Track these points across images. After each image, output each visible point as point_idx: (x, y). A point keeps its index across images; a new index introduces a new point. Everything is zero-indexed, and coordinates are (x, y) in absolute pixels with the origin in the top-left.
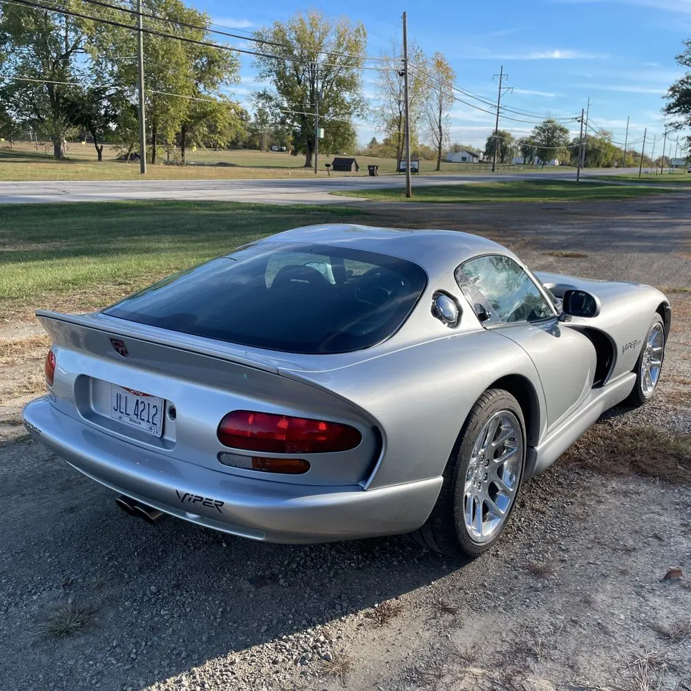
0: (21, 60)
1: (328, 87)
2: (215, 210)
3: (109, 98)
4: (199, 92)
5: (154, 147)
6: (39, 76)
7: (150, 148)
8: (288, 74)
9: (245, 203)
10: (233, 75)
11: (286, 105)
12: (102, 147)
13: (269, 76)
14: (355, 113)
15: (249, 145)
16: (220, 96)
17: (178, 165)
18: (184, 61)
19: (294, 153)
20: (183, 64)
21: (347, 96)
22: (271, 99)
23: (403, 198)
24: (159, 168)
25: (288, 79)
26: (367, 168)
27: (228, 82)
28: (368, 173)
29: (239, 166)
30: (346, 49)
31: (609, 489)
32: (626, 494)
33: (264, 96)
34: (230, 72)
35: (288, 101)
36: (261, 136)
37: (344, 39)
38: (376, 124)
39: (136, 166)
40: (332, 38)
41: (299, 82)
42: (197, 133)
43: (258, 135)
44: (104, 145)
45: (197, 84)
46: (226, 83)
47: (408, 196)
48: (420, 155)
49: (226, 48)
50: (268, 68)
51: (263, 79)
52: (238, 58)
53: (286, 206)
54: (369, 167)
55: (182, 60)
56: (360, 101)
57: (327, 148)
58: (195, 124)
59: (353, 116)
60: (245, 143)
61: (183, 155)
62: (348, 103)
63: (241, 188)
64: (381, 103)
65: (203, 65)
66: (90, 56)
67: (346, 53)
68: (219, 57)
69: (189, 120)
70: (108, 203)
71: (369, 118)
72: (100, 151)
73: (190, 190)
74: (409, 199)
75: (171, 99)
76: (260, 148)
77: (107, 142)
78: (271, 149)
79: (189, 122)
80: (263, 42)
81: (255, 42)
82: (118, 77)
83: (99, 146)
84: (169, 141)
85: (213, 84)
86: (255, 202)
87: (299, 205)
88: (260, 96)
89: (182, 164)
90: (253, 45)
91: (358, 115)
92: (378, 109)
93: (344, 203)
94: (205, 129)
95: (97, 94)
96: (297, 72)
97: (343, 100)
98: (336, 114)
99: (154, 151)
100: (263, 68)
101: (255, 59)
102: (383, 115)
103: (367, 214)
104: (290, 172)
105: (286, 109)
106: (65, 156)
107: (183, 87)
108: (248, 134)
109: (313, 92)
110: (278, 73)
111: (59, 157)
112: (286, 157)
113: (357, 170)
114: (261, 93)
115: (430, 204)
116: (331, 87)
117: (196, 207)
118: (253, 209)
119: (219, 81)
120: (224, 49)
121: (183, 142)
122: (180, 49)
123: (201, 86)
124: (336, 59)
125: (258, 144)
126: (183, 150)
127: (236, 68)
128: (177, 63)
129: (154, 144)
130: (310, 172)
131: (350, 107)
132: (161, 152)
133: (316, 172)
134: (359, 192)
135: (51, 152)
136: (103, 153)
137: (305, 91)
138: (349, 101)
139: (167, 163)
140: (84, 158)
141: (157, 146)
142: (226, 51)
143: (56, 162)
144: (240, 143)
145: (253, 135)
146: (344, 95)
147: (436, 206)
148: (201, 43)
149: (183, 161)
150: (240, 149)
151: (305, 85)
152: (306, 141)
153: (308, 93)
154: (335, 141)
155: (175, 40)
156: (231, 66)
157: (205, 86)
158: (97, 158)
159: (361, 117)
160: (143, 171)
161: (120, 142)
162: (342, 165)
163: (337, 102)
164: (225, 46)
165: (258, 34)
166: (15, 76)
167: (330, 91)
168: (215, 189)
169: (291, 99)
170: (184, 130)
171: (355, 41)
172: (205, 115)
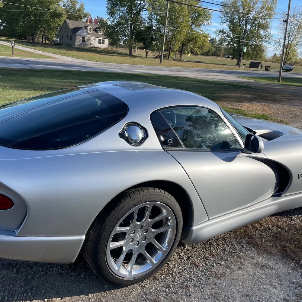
0: (121, 13)
1: (254, 28)
2: (179, 81)
3: (154, 30)
4: (192, 29)
5: (169, 53)
6: (127, 20)
7: (168, 53)
8: (235, 21)
9: (194, 79)
10: (208, 21)
11: (232, 36)
12: (148, 52)
13: (226, 22)
14: (265, 41)
15: (214, 54)
16: (201, 31)
17: (178, 61)
18: (187, 15)
19: (233, 58)
20: (186, 16)
21: (262, 32)
22: (225, 33)
23: (276, 82)
24: (171, 62)
25: (234, 24)
26: (265, 67)
27: (206, 24)
28: (265, 70)
29: (205, 63)
30: (266, 10)
31: (255, 261)
32: (262, 267)
33: (222, 32)
34: (207, 20)
35: (233, 34)
36: (220, 50)
37: (265, 5)
38: (275, 46)
39: (158, 60)
40: (259, 5)
41: (240, 25)
42: (188, 47)
43: (219, 50)
44: (149, 51)
45: (191, 25)
46: (205, 25)
47: (279, 81)
48: (298, 63)
49: (207, 9)
50: (226, 19)
51: (223, 24)
52: (211, 14)
53: (212, 81)
54: (266, 66)
55: (186, 14)
56: (268, 35)
57: (248, 57)
58: (188, 43)
59: (264, 42)
60: (212, 53)
61: (181, 57)
62: (262, 36)
63: (197, 72)
64: (279, 37)
65: (196, 16)
66: (148, 12)
67: (266, 12)
68: (203, 13)
69: (185, 41)
70: (136, 74)
71: (272, 43)
72: (147, 53)
73: (174, 71)
74: (279, 83)
75: (179, 32)
76: (219, 56)
77: (150, 50)
78: (224, 56)
79: (185, 42)
80: (226, 6)
81: (222, 6)
82: (158, 21)
83: (147, 51)
84: (175, 50)
85: (199, 25)
86: (198, 78)
87: (219, 81)
88: (220, 31)
89: (180, 60)
90: (220, 8)
91: (266, 42)
92: (277, 39)
93: (242, 82)
94: (192, 45)
95: (149, 28)
96: (239, 21)
97: (260, 35)
98: (256, 41)
99: (169, 54)
100: (223, 18)
101: (220, 14)
102: (279, 42)
103: (250, 88)
104: (226, 67)
105: (231, 38)
106: (133, 54)
107: (184, 26)
108: (215, 49)
109: (246, 30)
110: (230, 21)
111: (130, 55)
112: (228, 60)
113: (261, 68)
114: (221, 30)
115: (287, 86)
116: (255, 28)
117: (171, 79)
118: (196, 81)
119: (202, 24)
120: (206, 9)
121: (182, 51)
122: (186, 9)
123: (193, 27)
124: (259, 15)
125: (218, 54)
126: (181, 55)
127: (210, 18)
128: (184, 15)
129: (169, 51)
130: (237, 67)
131: (263, 38)
132: (172, 55)
133: (239, 67)
134: (253, 78)
135: (128, 52)
136: (148, 54)
137: (241, 29)
138: (263, 35)
139: (174, 60)
140: (141, 56)
141: (171, 52)
142: (207, 10)
143: (129, 57)
144: (211, 53)
145: (217, 50)
146: (261, 32)
147: (291, 87)
148: (196, 7)
149: (180, 59)
150: (209, 55)
151: (242, 27)
152: (239, 53)
153: (243, 31)
154: (253, 53)
155: (184, 5)
156: (208, 17)
157: (195, 26)
158: (146, 56)
159: (267, 43)
160: (161, 62)
161: (155, 50)
162: (254, 65)
163: (257, 35)
164: (207, 8)
165: (224, 3)
166: (118, 20)
167: (254, 30)
168: (185, 72)
169: (234, 33)
170: (183, 45)
171: (271, 6)
172: (192, 39)
